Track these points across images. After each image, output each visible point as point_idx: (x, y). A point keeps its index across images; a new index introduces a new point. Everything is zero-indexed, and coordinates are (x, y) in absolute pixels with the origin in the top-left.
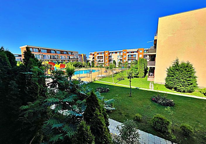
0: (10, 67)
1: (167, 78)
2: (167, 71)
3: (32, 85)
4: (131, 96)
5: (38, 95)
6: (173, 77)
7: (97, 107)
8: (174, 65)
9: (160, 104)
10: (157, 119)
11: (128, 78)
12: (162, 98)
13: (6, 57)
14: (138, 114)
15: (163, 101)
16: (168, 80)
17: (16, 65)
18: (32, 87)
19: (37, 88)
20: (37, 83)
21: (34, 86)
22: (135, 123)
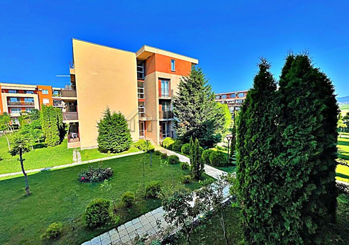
1: (100, 137)
2: (98, 127)
4: (30, 194)
8: (106, 118)
9: (95, 181)
10: (92, 209)
12: (97, 170)
14: (54, 223)
15: (98, 174)
16: (101, 140)
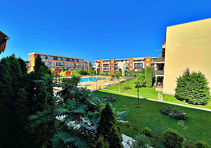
0: (21, 74)
1: (178, 88)
2: (177, 81)
3: (41, 93)
4: (139, 107)
5: (46, 104)
6: (183, 88)
8: (185, 75)
9: (171, 117)
10: (169, 135)
11: (136, 88)
12: (173, 110)
13: (19, 64)
14: (148, 127)
15: (174, 114)
16: (179, 90)
17: (27, 73)
18: (40, 95)
19: (45, 97)
20: (46, 92)
21: (43, 94)
22: (147, 138)
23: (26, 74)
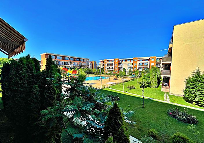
0: (35, 72)
1: (186, 90)
2: (186, 82)
3: (51, 89)
4: (144, 107)
5: (55, 100)
6: (193, 89)
7: (120, 120)
8: (194, 76)
10: (178, 139)
12: (182, 113)
13: (33, 63)
14: (154, 129)
15: (183, 116)
16: (188, 92)
18: (51, 92)
19: (54, 93)
20: (55, 88)
21: (53, 90)
22: (154, 141)
23: (39, 72)
